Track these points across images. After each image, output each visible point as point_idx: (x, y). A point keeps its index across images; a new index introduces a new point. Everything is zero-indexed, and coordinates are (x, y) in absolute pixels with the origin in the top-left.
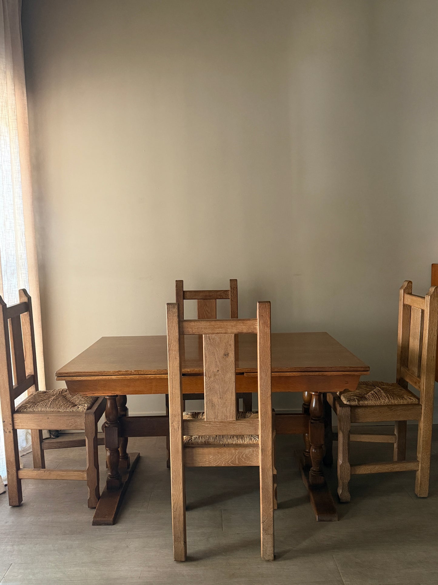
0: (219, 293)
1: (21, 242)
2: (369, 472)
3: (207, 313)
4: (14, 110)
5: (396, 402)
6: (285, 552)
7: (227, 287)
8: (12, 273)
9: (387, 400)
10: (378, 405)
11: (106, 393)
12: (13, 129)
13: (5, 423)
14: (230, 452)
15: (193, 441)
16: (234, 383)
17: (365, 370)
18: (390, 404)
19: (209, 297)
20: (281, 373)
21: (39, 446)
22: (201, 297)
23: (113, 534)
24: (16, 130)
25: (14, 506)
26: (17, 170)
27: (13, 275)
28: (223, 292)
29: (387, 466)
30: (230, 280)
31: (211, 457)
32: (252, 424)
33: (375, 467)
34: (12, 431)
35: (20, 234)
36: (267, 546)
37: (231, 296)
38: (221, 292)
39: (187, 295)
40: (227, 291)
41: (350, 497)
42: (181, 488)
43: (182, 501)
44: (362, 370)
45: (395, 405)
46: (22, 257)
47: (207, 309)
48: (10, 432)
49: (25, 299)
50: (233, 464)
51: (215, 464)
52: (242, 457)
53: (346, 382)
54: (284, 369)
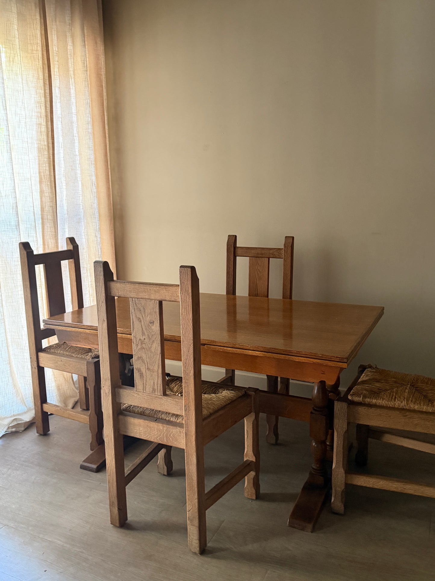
0: (271, 251)
1: (92, 192)
2: (371, 486)
3: (259, 273)
4: (83, 61)
5: (416, 407)
6: (221, 550)
7: (280, 244)
8: (78, 222)
9: (404, 403)
10: (390, 407)
11: (86, 346)
12: (83, 81)
13: (32, 359)
14: (158, 427)
15: (131, 409)
16: (160, 355)
17: (342, 361)
18: (408, 408)
19: (261, 255)
20: (243, 350)
21: (83, 384)
22: (252, 255)
23: (89, 482)
24: (86, 81)
25: (41, 435)
26: (86, 121)
27: (79, 223)
28: (276, 250)
29: (395, 484)
30: (286, 237)
31: (141, 429)
32: (177, 403)
33: (380, 482)
34: (36, 368)
35: (90, 184)
36: (192, 537)
37: (285, 255)
38: (274, 250)
39: (239, 251)
40: (280, 249)
41: (343, 508)
42: (113, 454)
43: (115, 467)
44: (336, 360)
45: (414, 411)
46: (93, 207)
47: (259, 268)
48: (35, 368)
49: (71, 247)
50: (162, 441)
51: (145, 437)
52: (170, 436)
53: (323, 373)
54: (246, 346)
